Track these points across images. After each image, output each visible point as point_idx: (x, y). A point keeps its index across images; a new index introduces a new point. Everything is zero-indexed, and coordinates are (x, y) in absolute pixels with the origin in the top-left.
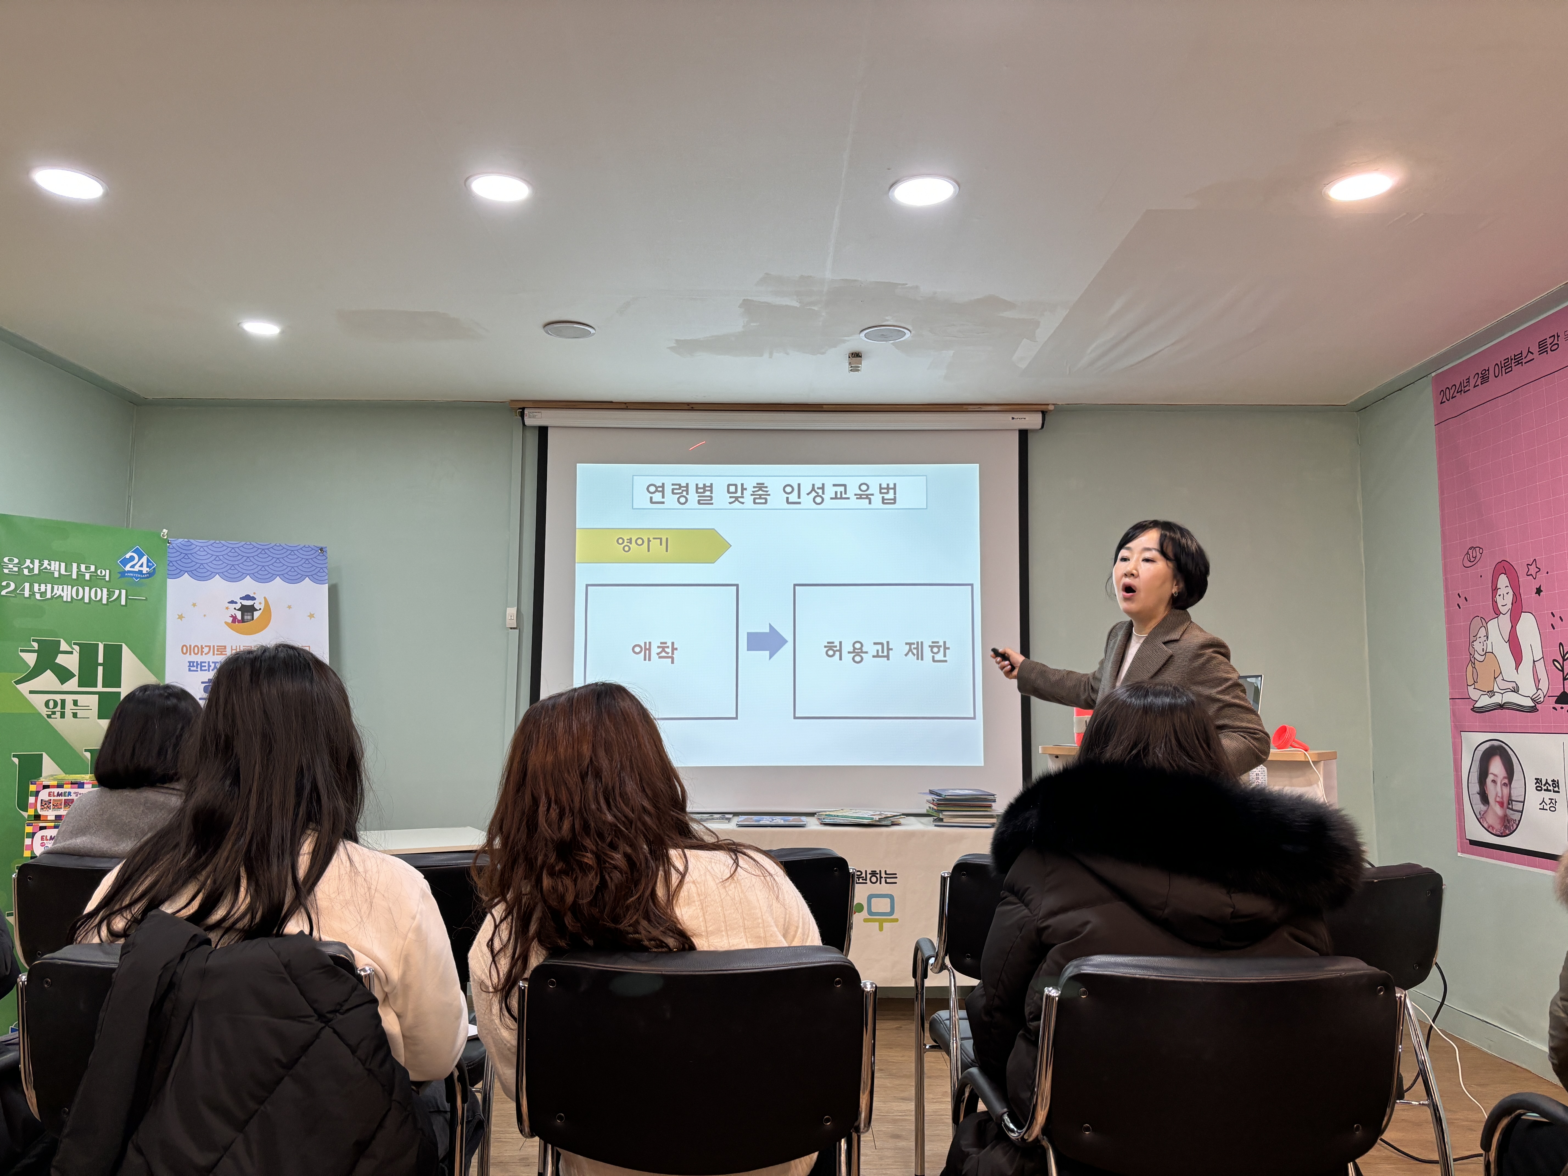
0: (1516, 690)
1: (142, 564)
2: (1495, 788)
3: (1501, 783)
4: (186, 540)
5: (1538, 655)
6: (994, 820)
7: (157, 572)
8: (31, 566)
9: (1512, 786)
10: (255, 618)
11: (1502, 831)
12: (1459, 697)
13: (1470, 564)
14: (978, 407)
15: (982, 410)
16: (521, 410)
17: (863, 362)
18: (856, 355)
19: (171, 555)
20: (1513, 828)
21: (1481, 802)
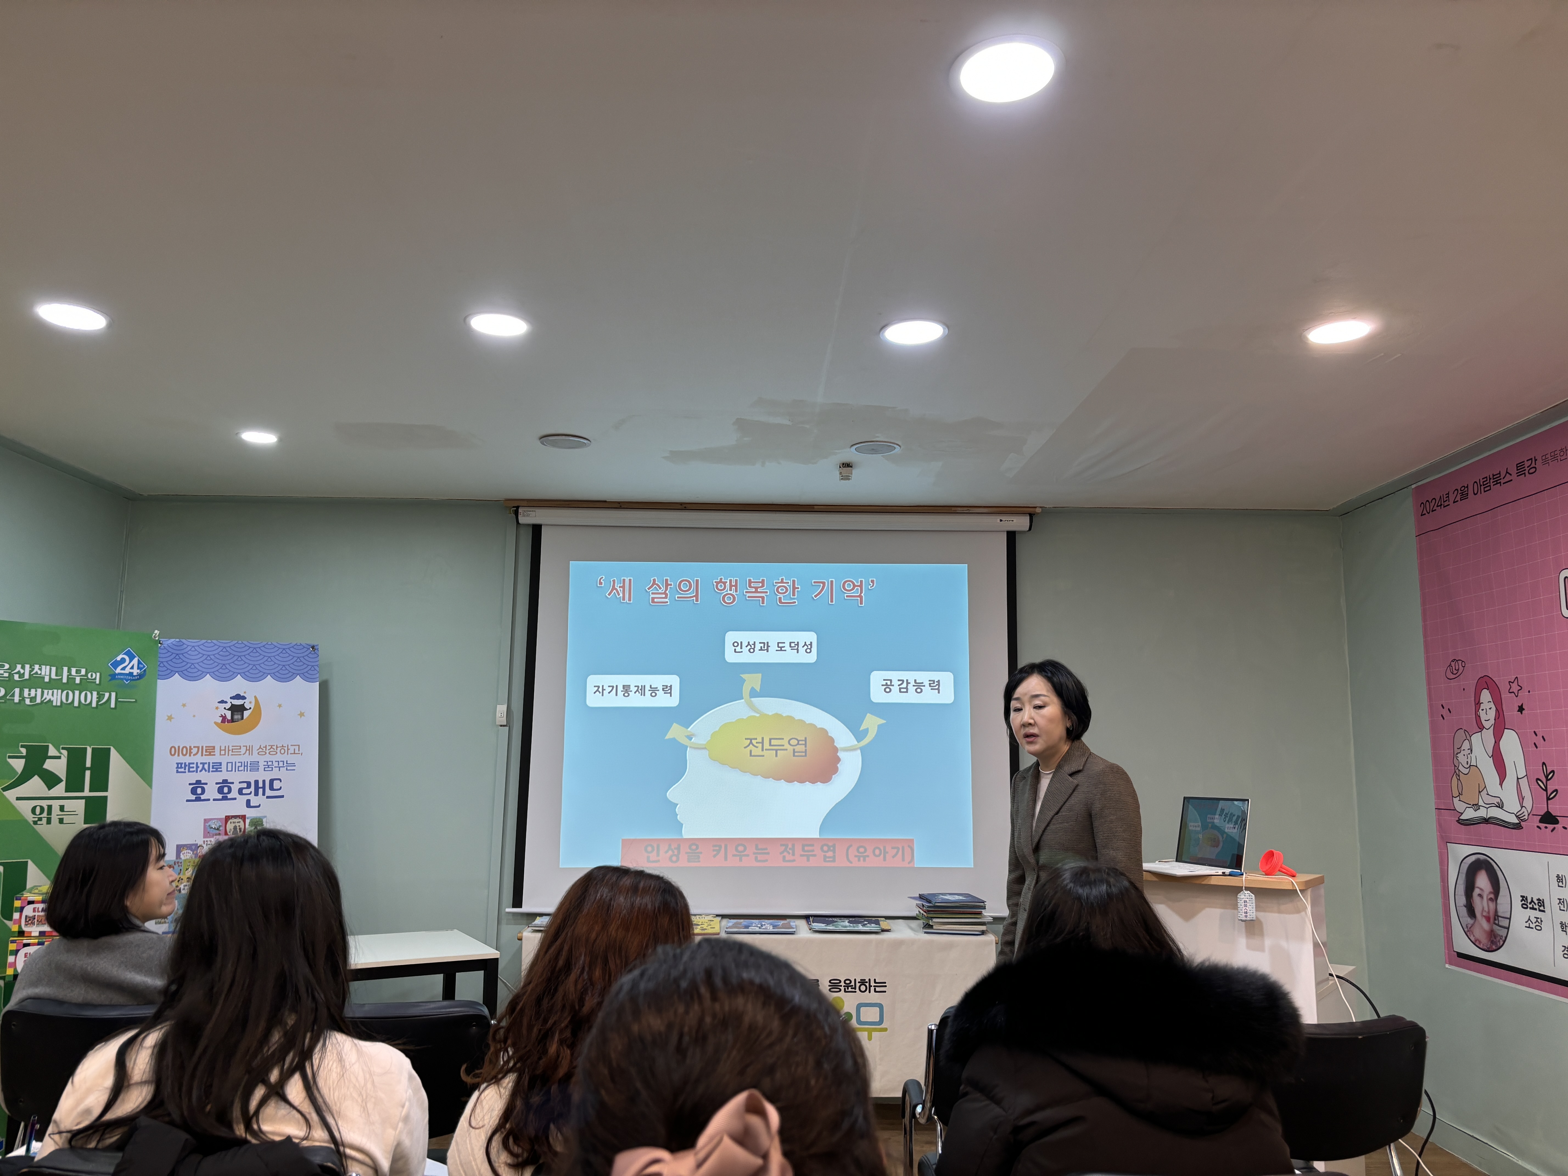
0: (1500, 806)
1: (133, 665)
2: (1482, 903)
3: (1487, 897)
4: (178, 640)
5: (1522, 773)
7: (147, 672)
8: (22, 671)
9: (1498, 901)
10: (245, 717)
11: (1489, 946)
13: (1452, 676)
14: (966, 509)
15: (971, 512)
16: (515, 509)
17: (853, 471)
18: (847, 465)
19: (162, 656)
20: (1500, 944)
21: (1468, 915)
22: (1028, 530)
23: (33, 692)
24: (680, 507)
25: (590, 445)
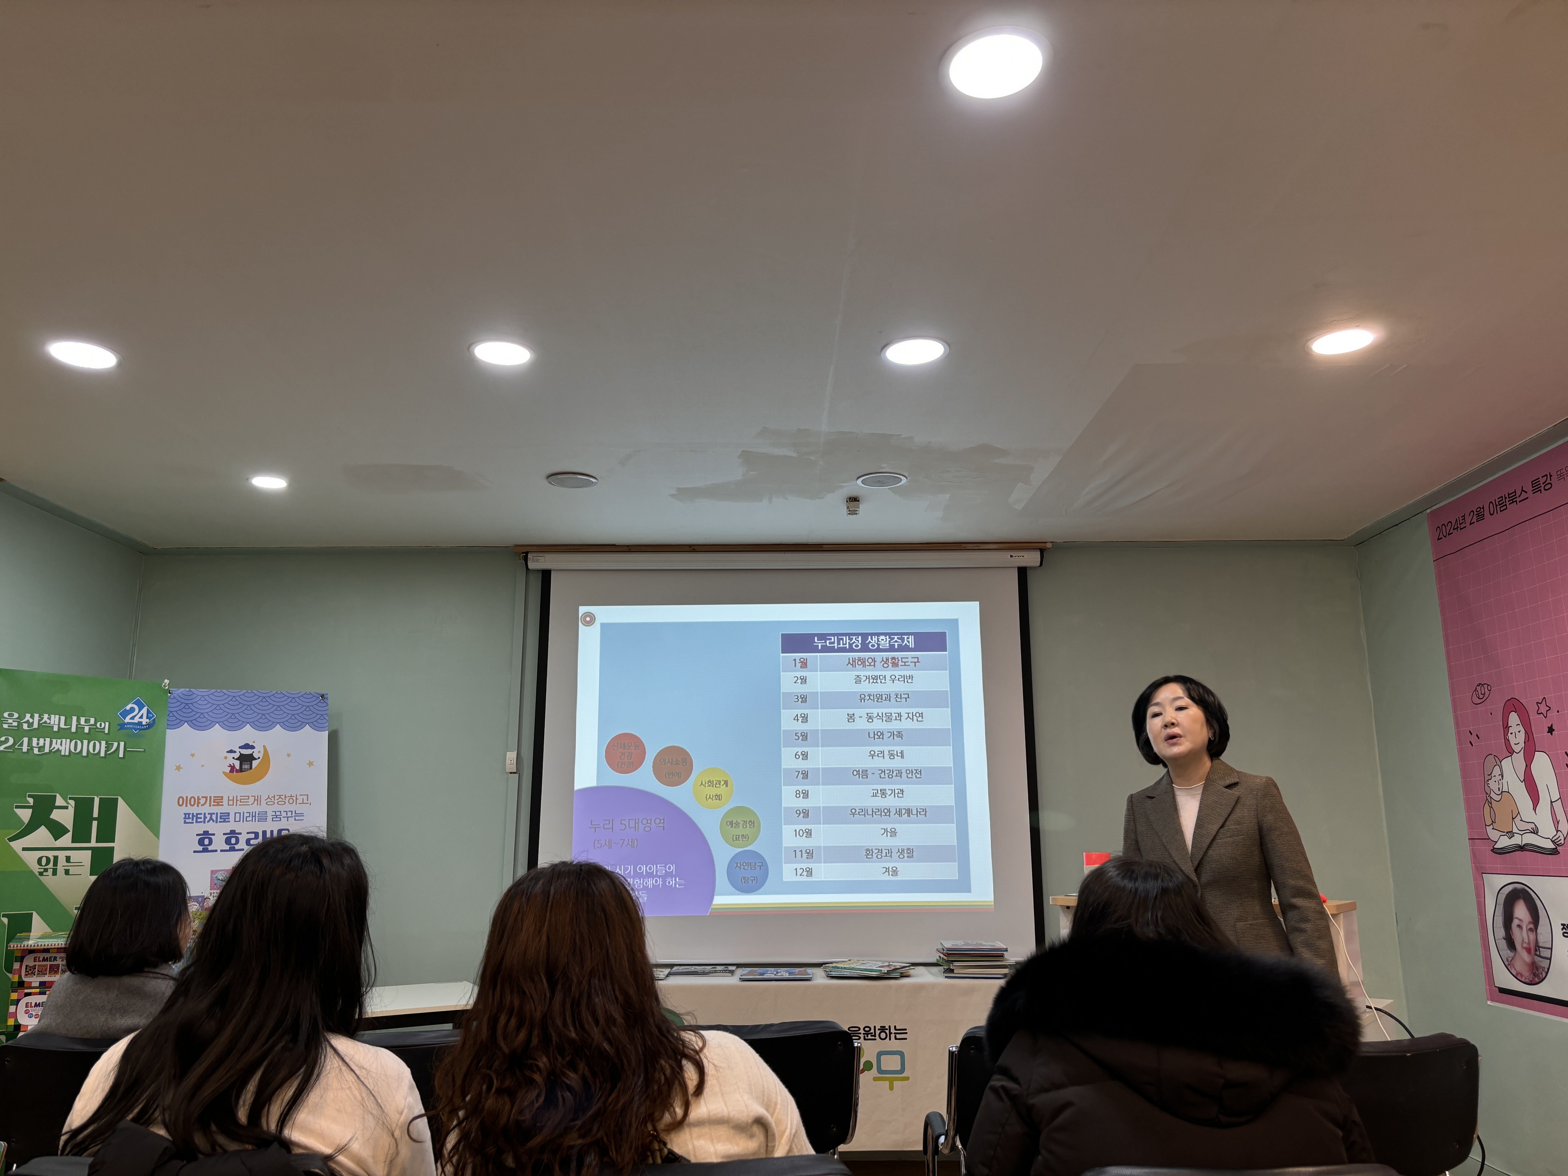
0: (1535, 831)
1: (143, 714)
2: (1521, 934)
3: (1527, 929)
4: (187, 690)
5: (1556, 796)
6: (1006, 971)
7: (156, 722)
8: (31, 720)
9: (1538, 931)
10: (253, 767)
11: (1531, 979)
12: (1478, 838)
13: (1479, 701)
14: (976, 545)
15: (981, 548)
16: (525, 554)
17: (861, 506)
18: (854, 500)
19: (171, 705)
20: (1542, 976)
21: (1508, 947)
22: (1039, 565)
23: (42, 741)
24: (689, 549)
25: (597, 483)
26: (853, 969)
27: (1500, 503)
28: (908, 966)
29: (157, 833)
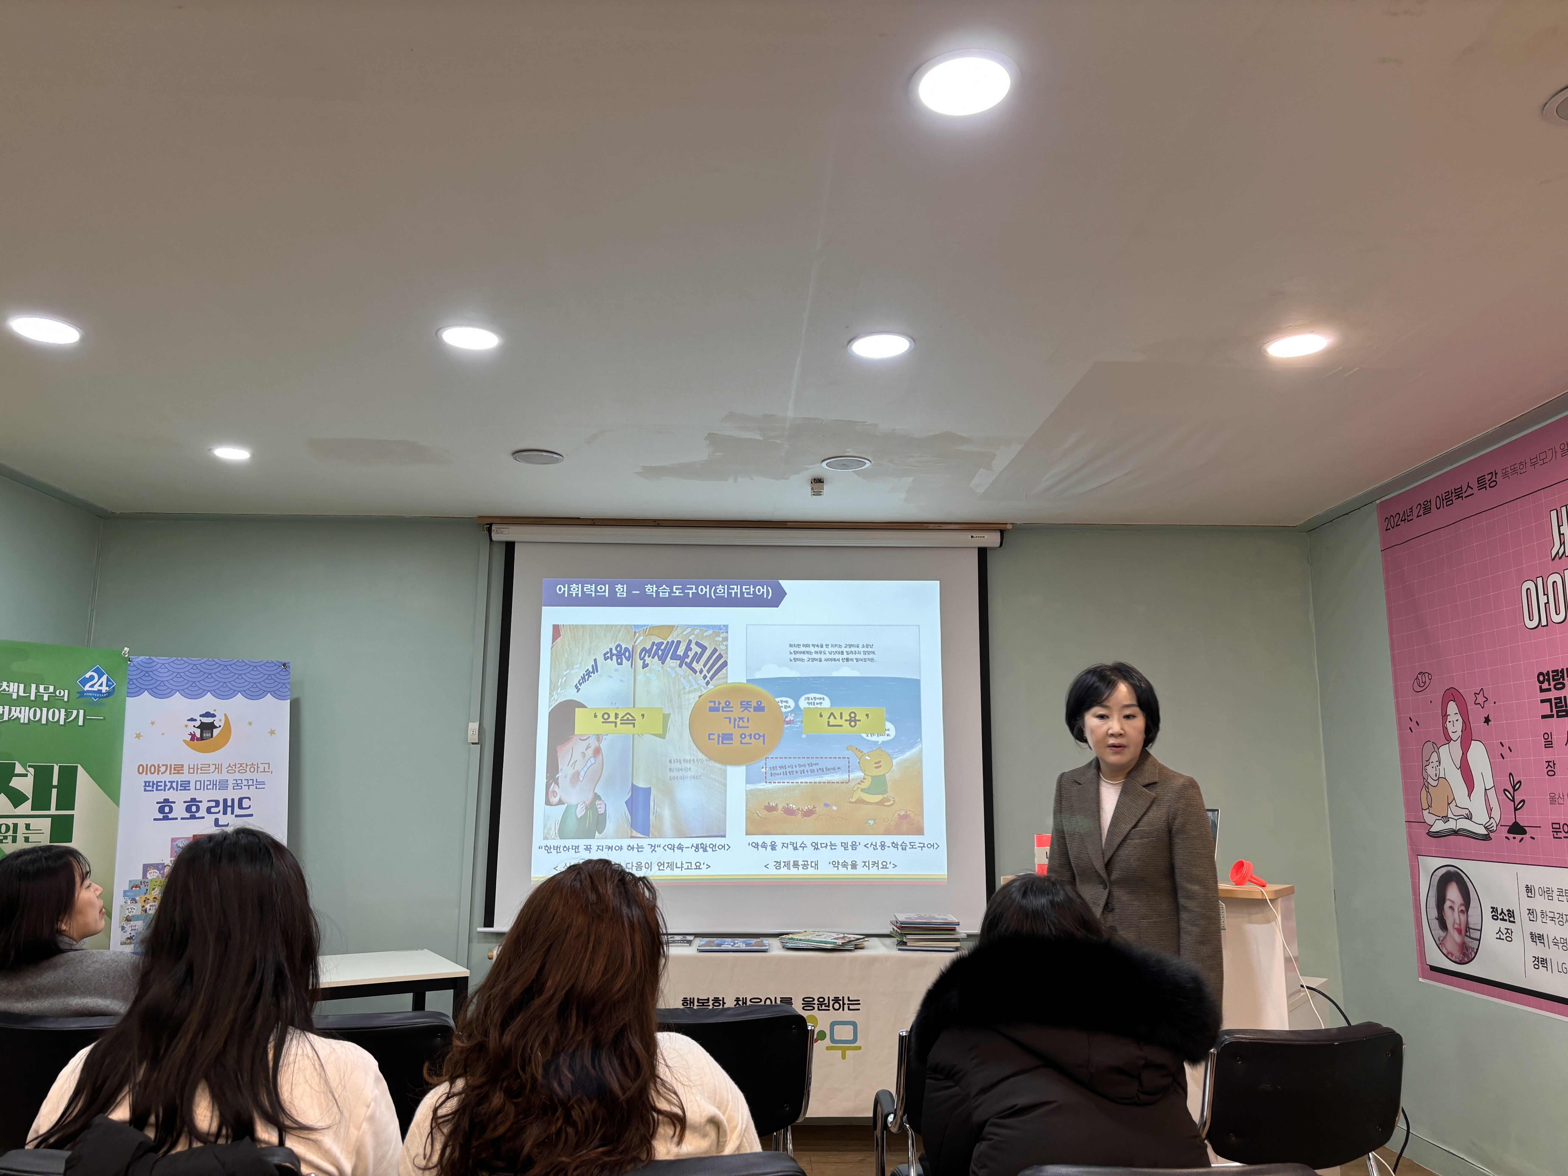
0: (1469, 817)
1: (102, 683)
2: (1453, 915)
3: (1458, 910)
4: (147, 657)
5: (1489, 784)
6: (958, 944)
7: (116, 690)
9: (1469, 913)
10: (214, 735)
11: (1461, 959)
13: (1420, 689)
14: (938, 525)
15: (942, 528)
16: (489, 526)
17: (825, 487)
18: (818, 481)
19: (131, 673)
20: (1471, 956)
21: (1440, 927)
22: (999, 546)
24: (654, 524)
25: (563, 460)
26: (808, 941)
27: (1447, 497)
28: (863, 938)
29: (117, 801)
